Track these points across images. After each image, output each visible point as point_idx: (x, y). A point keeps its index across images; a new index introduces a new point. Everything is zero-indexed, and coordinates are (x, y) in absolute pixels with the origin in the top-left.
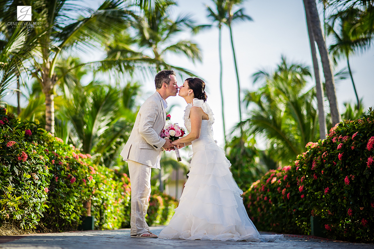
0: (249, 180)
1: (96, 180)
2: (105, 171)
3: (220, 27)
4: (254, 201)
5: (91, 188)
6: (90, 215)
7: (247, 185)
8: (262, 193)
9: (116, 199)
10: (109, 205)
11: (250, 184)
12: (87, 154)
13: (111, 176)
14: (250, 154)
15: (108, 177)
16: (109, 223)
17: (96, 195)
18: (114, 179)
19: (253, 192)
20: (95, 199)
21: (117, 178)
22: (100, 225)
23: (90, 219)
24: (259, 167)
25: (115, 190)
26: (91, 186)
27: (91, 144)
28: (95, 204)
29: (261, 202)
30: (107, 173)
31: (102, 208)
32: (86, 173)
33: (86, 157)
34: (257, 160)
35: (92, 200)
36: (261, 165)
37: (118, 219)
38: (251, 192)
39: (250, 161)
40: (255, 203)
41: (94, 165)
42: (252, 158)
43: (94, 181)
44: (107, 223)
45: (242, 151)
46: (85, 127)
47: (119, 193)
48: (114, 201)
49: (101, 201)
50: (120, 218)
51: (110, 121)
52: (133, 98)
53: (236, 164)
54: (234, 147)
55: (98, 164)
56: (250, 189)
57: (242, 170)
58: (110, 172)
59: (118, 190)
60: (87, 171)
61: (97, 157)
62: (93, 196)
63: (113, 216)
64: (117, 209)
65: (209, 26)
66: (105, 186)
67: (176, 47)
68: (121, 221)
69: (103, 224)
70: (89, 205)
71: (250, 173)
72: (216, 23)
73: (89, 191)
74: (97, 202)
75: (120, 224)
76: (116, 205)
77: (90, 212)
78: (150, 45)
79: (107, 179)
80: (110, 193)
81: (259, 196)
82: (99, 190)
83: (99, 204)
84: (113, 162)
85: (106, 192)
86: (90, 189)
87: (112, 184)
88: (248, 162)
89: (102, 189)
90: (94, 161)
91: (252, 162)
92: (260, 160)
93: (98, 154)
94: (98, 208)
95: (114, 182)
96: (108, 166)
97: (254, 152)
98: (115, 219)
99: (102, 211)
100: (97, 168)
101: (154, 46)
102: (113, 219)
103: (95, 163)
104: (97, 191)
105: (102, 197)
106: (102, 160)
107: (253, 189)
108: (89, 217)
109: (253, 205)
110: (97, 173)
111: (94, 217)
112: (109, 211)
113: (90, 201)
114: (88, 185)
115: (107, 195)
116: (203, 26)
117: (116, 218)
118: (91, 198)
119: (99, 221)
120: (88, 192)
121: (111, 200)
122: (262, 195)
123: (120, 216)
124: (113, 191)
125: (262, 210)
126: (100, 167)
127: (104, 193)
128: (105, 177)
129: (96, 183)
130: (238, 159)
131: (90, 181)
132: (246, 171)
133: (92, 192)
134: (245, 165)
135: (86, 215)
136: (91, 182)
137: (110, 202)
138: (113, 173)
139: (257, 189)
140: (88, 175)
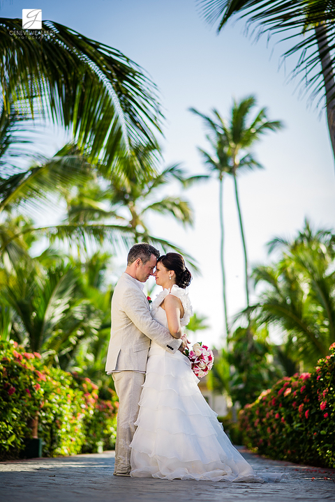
0: (259, 386)
1: (45, 389)
2: (59, 375)
3: (221, 178)
4: (263, 417)
5: (39, 400)
6: (36, 437)
7: (256, 394)
8: (272, 409)
9: (74, 415)
10: (64, 423)
11: (260, 391)
12: (35, 353)
13: (68, 382)
14: (260, 351)
15: (62, 383)
16: (63, 447)
17: (44, 410)
18: (72, 387)
19: (261, 405)
20: (44, 414)
21: (76, 384)
22: (51, 450)
23: (37, 441)
24: (272, 369)
25: (72, 402)
26: (38, 398)
27: (42, 338)
28: (44, 422)
29: (272, 421)
30: (62, 378)
31: (54, 426)
32: (31, 380)
33: (33, 357)
34: (270, 358)
35: (39, 417)
36: (275, 366)
37: (77, 442)
38: (258, 405)
39: (261, 360)
40: (264, 420)
41: (45, 367)
42: (262, 355)
43: (42, 391)
44: (60, 447)
45: (249, 346)
46: (34, 314)
47: (78, 405)
48: (71, 417)
49: (52, 417)
50: (79, 440)
51: (67, 307)
52: (102, 272)
53: (242, 364)
54: (239, 341)
55: (50, 366)
56: (257, 401)
57: (249, 373)
58: (67, 378)
59: (76, 402)
60: (32, 377)
61: (49, 355)
62: (41, 411)
63: (70, 436)
64: (75, 427)
65: (206, 177)
66: (58, 397)
67: (160, 206)
68: (80, 443)
69: (55, 448)
70: (36, 424)
71: (260, 377)
72: (216, 173)
73: (35, 404)
74: (46, 418)
75: (79, 448)
76: (74, 421)
77: (36, 433)
78: (126, 202)
79: (62, 387)
80: (65, 406)
81: (269, 411)
82: (50, 402)
83: (50, 421)
84: (72, 362)
85: (59, 404)
86: (37, 402)
87: (67, 394)
88: (257, 361)
89: (54, 400)
90: (45, 361)
91: (263, 362)
92: (275, 359)
93: (52, 352)
94: (48, 427)
95: (71, 392)
96: (64, 368)
97: (266, 348)
98: (71, 440)
99: (54, 430)
100: (48, 371)
101: (131, 204)
102: (69, 442)
103: (46, 363)
104: (47, 404)
105: (54, 412)
106: (57, 359)
107: (262, 401)
108: (35, 440)
109: (261, 422)
110: (49, 378)
111: (42, 439)
112: (64, 430)
113: (37, 418)
114: (33, 396)
115: (61, 409)
116: (198, 177)
117: (74, 439)
118: (39, 414)
119: (48, 445)
120: (33, 407)
121: (67, 416)
122: (272, 411)
123: (80, 438)
124: (69, 403)
125: (273, 430)
126: (54, 369)
127: (57, 406)
128: (59, 384)
129: (46, 394)
130: (244, 358)
131: (36, 392)
132: (254, 373)
133: (40, 405)
134: (254, 365)
135: (32, 437)
136: (39, 393)
137: (66, 418)
138: (71, 378)
139: (267, 402)
140: (33, 383)
